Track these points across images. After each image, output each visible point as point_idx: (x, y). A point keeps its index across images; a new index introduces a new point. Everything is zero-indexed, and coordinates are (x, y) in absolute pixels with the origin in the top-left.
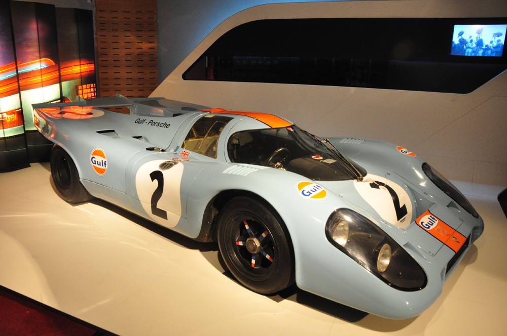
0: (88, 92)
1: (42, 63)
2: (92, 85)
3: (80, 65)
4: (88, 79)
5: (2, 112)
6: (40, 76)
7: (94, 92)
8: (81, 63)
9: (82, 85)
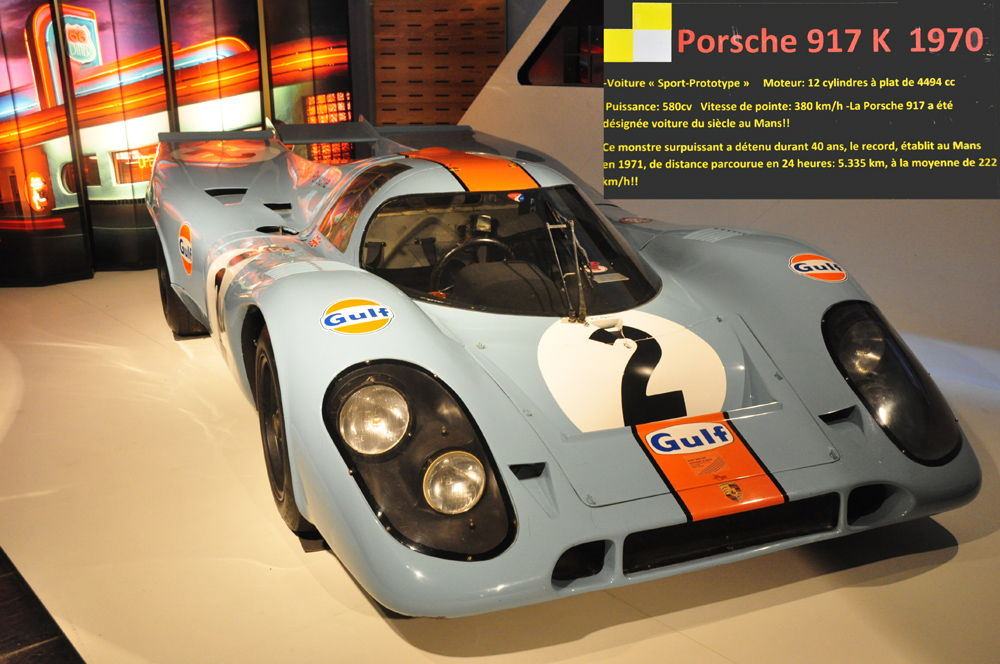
0: (330, 110)
1: (220, 46)
2: (341, 96)
3: (312, 50)
4: (331, 81)
5: (131, 148)
6: (216, 75)
7: (346, 111)
8: (315, 47)
9: (315, 96)
